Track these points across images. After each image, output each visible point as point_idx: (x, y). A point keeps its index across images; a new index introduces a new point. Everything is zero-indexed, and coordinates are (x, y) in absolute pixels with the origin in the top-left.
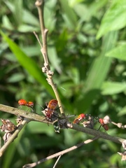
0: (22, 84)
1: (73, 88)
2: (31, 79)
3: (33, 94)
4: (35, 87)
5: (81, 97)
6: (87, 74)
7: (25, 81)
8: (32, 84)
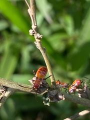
0: (5, 34)
1: (65, 40)
2: (15, 28)
3: (18, 45)
4: (21, 38)
5: (75, 50)
6: (83, 22)
7: (9, 30)
8: (17, 34)
